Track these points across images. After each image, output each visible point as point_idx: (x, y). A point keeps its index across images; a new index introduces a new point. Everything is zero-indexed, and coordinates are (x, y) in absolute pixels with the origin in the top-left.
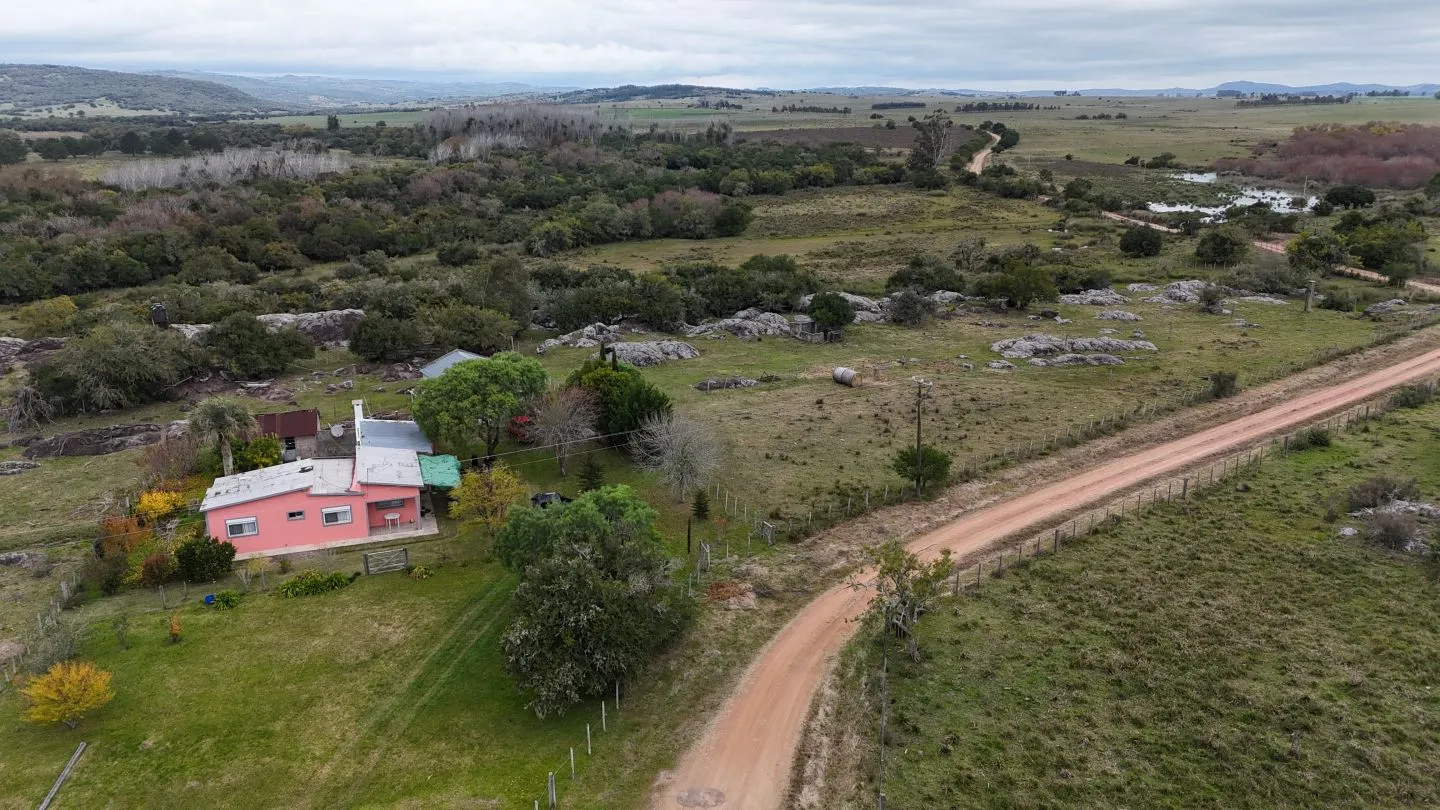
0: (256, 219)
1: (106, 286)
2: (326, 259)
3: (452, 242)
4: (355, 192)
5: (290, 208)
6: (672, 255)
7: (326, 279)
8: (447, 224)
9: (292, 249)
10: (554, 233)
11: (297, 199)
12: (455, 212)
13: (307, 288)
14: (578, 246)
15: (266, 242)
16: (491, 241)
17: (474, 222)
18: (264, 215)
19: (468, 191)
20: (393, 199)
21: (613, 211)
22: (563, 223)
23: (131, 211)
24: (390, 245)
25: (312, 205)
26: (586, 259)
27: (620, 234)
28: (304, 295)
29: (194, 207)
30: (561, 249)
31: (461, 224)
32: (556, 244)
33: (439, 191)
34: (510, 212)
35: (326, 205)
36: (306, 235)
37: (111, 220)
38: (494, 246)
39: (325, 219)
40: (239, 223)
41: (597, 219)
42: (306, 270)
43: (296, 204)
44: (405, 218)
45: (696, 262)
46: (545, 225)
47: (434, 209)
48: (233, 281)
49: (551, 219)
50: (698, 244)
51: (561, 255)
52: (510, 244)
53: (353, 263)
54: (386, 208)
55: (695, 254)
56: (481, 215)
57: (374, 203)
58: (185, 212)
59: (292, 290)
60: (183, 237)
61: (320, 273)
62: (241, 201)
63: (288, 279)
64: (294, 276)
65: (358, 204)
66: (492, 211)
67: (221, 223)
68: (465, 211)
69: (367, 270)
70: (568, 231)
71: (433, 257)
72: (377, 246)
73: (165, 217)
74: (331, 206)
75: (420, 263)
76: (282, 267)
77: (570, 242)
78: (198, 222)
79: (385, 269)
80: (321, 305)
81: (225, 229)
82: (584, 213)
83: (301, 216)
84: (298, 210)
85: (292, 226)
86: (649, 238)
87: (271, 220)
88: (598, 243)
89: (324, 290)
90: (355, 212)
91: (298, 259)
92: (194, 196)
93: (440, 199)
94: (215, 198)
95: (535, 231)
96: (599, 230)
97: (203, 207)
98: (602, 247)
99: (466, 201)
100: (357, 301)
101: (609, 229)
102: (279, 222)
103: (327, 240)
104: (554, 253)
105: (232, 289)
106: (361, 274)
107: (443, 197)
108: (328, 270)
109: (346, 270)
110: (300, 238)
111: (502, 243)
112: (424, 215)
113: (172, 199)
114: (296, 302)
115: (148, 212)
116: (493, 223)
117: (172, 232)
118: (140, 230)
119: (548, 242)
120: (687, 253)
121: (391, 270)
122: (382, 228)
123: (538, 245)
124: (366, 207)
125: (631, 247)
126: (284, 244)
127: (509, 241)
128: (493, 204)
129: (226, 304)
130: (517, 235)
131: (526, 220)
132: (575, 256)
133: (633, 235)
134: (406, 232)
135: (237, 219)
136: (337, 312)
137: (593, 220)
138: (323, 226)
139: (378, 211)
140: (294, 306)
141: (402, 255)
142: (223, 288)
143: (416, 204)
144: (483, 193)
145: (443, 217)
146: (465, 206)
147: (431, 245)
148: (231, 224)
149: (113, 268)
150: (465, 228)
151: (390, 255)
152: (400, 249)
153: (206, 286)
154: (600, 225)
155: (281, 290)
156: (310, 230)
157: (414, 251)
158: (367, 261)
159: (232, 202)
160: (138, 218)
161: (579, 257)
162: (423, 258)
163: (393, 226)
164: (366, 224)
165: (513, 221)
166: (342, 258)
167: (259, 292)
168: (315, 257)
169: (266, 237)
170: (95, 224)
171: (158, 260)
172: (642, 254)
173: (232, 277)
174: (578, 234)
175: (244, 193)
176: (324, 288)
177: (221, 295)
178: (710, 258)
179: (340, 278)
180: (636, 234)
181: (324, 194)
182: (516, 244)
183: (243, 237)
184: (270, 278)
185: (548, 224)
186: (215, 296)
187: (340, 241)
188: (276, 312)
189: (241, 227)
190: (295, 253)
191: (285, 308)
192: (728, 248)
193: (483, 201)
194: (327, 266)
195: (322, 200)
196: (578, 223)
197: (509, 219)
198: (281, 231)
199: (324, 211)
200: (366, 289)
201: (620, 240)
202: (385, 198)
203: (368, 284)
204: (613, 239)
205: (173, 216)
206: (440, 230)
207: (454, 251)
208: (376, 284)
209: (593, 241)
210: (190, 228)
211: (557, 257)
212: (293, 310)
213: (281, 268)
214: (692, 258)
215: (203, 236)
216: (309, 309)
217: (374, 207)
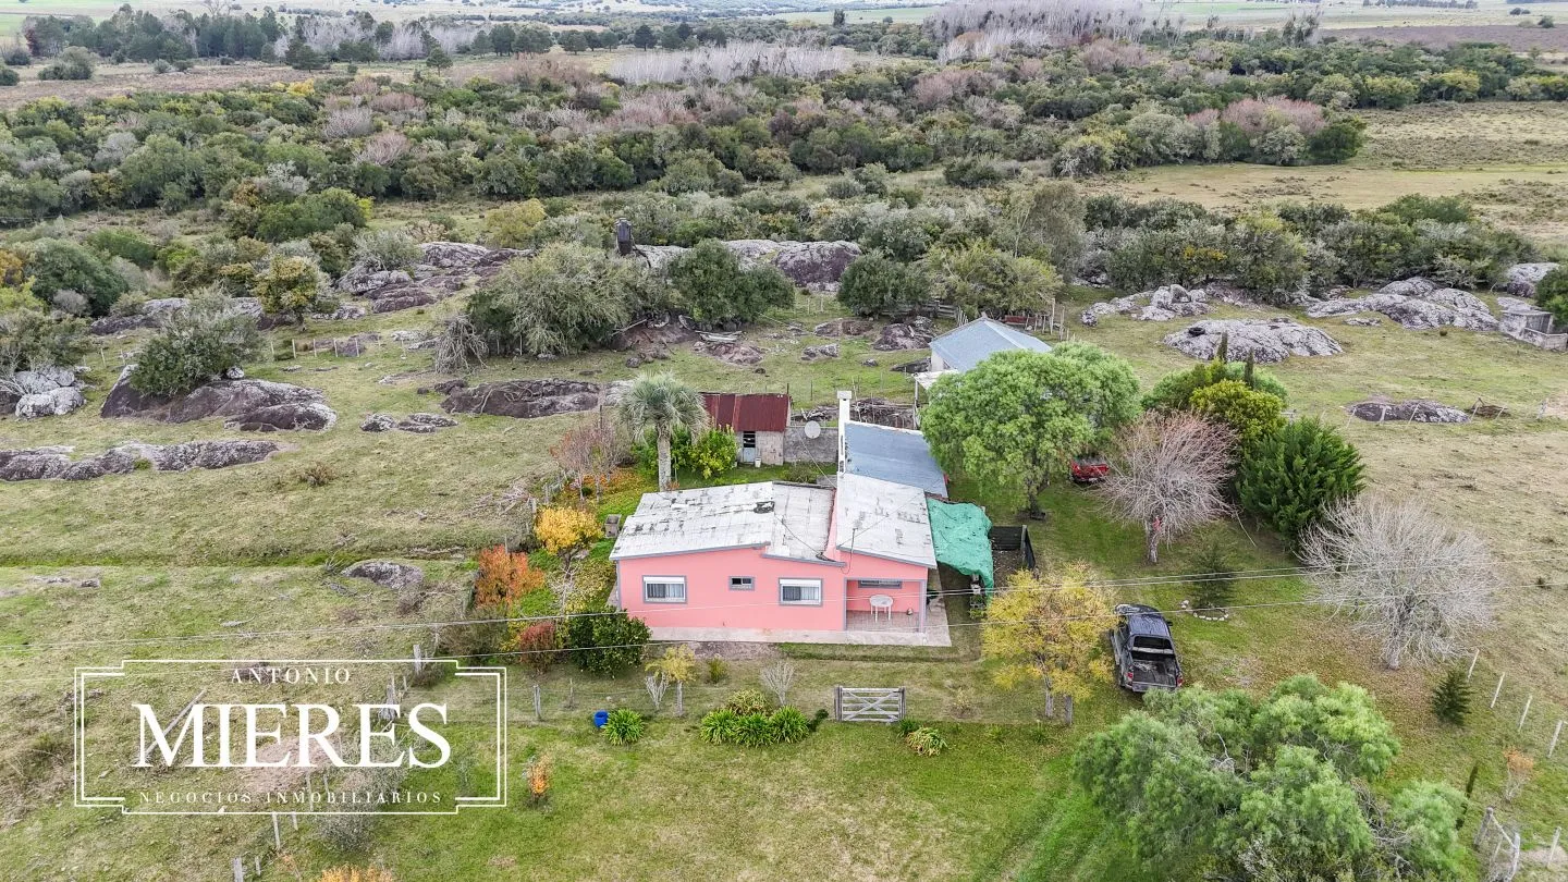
0: (749, 120)
1: (591, 188)
2: (819, 170)
3: (964, 155)
4: (856, 93)
5: (786, 109)
6: (1250, 187)
7: (815, 197)
8: (958, 133)
9: (782, 157)
10: (1090, 151)
11: (794, 99)
12: (968, 120)
13: (793, 207)
14: (1119, 167)
15: (757, 148)
16: (1007, 157)
17: (989, 133)
18: (758, 116)
19: (982, 94)
20: (897, 103)
21: (1170, 124)
22: (1102, 137)
23: (628, 105)
24: (890, 158)
25: (809, 105)
26: (1130, 186)
27: (1175, 155)
28: (789, 216)
29: (690, 104)
30: (1097, 170)
31: (974, 135)
32: (1092, 164)
33: (951, 93)
34: (1032, 122)
35: (825, 107)
36: (800, 141)
37: (608, 115)
38: (1013, 164)
39: (821, 122)
40: (731, 123)
41: (1148, 134)
42: (795, 183)
43: (794, 104)
44: (909, 126)
45: (1286, 198)
46: (1076, 140)
47: (943, 115)
48: (717, 191)
49: (1084, 132)
50: (1286, 173)
51: (1096, 179)
52: (1030, 162)
53: (848, 178)
54: (890, 112)
55: (1283, 186)
56: (997, 125)
57: (876, 106)
58: (680, 110)
59: (778, 208)
60: (671, 138)
61: (808, 188)
62: (736, 99)
63: (774, 194)
64: (781, 190)
65: (858, 108)
66: (1011, 120)
67: (713, 123)
68: (979, 120)
69: (863, 187)
70: (1109, 148)
71: (938, 173)
72: (876, 157)
73: (660, 114)
74: (829, 108)
75: (922, 181)
76: (771, 178)
77: (1110, 162)
78: (689, 119)
79: (883, 187)
80: (807, 231)
81: (716, 129)
82: (1131, 125)
83: (797, 118)
84: (794, 110)
85: (787, 131)
86: (1215, 161)
87: (763, 123)
88: (1145, 165)
89: (813, 213)
90: (855, 116)
91: (787, 169)
92: (691, 91)
93: (950, 104)
94: (712, 95)
95: (1065, 148)
96: (1148, 147)
97: (699, 104)
98: (1149, 170)
99: (981, 106)
100: (852, 230)
101: (1163, 148)
102: (772, 125)
103: (823, 147)
104: (1087, 176)
105: (710, 203)
106: (856, 194)
107: (955, 102)
108: (819, 184)
109: (839, 186)
110: (792, 145)
111: (1022, 160)
112: (931, 123)
113: (669, 94)
114: (779, 225)
115: (644, 108)
116: (1012, 134)
117: (664, 131)
118: (634, 127)
119: (1082, 162)
120: (1270, 185)
121: (890, 189)
122: (883, 136)
123: (1069, 166)
124: (867, 110)
125: (1194, 173)
126: (774, 151)
127: (1034, 159)
128: (1012, 112)
129: (701, 222)
130: (1041, 151)
131: (1052, 132)
132: (1115, 181)
133: (1192, 157)
134: (909, 142)
135: (727, 119)
136: (827, 245)
137: (1143, 134)
138: (819, 131)
139: (880, 115)
140: (777, 230)
141: (904, 170)
142: (702, 201)
143: (921, 109)
144: (1000, 98)
145: (953, 125)
146: (979, 112)
147: (937, 159)
148: (722, 124)
149: (599, 169)
150: (979, 139)
151: (892, 169)
152: (901, 162)
153: (684, 198)
154: (1152, 142)
155: (766, 208)
156: (805, 135)
157: (917, 166)
158: (863, 176)
159: (728, 100)
160: (634, 113)
161: (1121, 183)
162: (927, 175)
163: (896, 135)
164: (866, 130)
165: (1038, 133)
166: (839, 171)
167: (739, 208)
168: (804, 168)
169: (754, 141)
170: (592, 119)
171: (645, 162)
172: (1204, 183)
173: (715, 186)
174: (1122, 153)
175: (740, 90)
176: (814, 209)
177: (698, 210)
178: (1307, 194)
179: (832, 196)
180: (1197, 155)
181: (823, 95)
182: (1038, 162)
183: (733, 140)
184: (754, 192)
185: (1083, 139)
186: (690, 210)
187: (835, 149)
188: (757, 236)
189: (733, 129)
190: (785, 161)
191: (766, 232)
192: (1331, 179)
193: (1002, 107)
194: (818, 179)
195: (821, 101)
196: (1124, 138)
197: (1032, 131)
198: (774, 134)
199: (822, 114)
200: (864, 214)
201: (1176, 162)
202: (889, 101)
203: (867, 208)
204: (1167, 160)
205: (667, 114)
206: (948, 140)
207: (964, 169)
208: (876, 210)
209: (1138, 162)
210: (680, 127)
211: (1090, 181)
212: (774, 235)
213: (769, 179)
214: (1280, 192)
215: (692, 138)
216: (794, 235)
217: (877, 112)
